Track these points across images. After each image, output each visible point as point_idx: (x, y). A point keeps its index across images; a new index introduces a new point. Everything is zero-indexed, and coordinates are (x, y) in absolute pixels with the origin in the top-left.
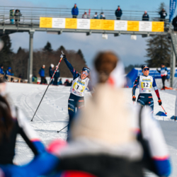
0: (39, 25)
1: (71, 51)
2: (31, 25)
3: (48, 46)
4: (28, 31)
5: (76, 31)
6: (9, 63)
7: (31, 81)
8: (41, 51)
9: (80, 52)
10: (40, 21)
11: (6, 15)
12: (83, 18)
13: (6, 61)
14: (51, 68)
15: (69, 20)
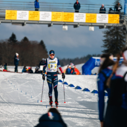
0: (5, 17)
1: (34, 42)
3: (13, 36)
5: (39, 23)
8: (7, 42)
9: (42, 43)
10: (6, 13)
14: (16, 56)
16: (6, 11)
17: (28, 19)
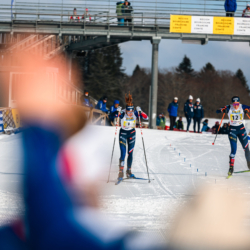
0: (168, 28)
1: (224, 72)
2: (154, 29)
3: (186, 62)
4: (150, 38)
5: (233, 38)
6: (118, 92)
7: (154, 124)
8: (174, 72)
9: (240, 73)
10: (171, 21)
11: (111, 11)
12: (243, 16)
13: (113, 88)
15: (219, 19)
16: (172, 17)
17: (212, 32)
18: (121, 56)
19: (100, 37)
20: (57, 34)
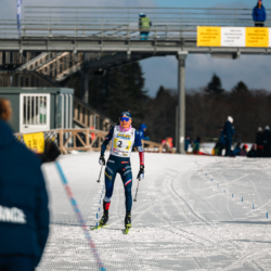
0: (195, 42)
2: (180, 43)
3: (216, 81)
4: (175, 53)
5: (267, 52)
8: (202, 92)
10: (198, 33)
11: (131, 24)
15: (252, 30)
16: (199, 28)
17: (244, 45)
18: (144, 76)
19: (119, 53)
20: (71, 52)
